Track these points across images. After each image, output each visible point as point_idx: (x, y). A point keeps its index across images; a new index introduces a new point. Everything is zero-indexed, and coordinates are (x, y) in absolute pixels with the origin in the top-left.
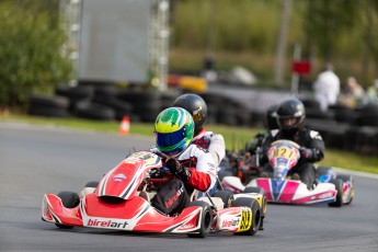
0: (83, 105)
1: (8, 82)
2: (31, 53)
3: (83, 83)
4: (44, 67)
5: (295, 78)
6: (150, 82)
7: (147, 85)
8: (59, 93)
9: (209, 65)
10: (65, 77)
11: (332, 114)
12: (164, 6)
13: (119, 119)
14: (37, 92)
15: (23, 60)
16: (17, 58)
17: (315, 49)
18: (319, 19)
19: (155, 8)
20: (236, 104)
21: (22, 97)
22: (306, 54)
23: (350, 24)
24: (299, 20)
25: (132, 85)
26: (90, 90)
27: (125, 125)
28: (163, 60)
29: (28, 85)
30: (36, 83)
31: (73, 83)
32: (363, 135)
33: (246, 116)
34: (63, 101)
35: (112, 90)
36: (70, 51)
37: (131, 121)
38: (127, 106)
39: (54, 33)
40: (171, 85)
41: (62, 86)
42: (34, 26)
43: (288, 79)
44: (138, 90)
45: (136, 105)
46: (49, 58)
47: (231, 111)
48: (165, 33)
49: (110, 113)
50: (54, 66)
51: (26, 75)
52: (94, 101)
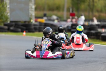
0: (12, 28)
3: (11, 22)
5: (71, 17)
6: (30, 21)
8: (5, 25)
9: (45, 15)
10: (7, 20)
13: (22, 32)
17: (75, 9)
20: (55, 26)
25: (25, 22)
26: (14, 23)
27: (24, 33)
28: (33, 14)
31: (9, 22)
32: (91, 33)
34: (6, 27)
35: (20, 23)
36: (8, 13)
37: (26, 32)
38: (25, 28)
39: (3, 8)
40: (36, 21)
41: (6, 23)
44: (27, 23)
45: (27, 27)
46: (2, 15)
48: (34, 7)
49: (20, 30)
50: (3, 18)
52: (15, 27)
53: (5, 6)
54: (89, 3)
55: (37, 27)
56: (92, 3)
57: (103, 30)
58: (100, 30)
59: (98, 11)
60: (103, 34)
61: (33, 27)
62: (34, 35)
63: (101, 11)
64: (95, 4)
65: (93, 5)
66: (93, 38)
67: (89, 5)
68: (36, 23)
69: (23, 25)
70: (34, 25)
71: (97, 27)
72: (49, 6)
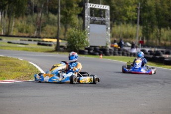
0: (92, 51)
1: (74, 47)
2: (79, 40)
3: (91, 46)
4: (82, 43)
5: (140, 44)
7: (106, 47)
8: (86, 49)
10: (87, 45)
11: (149, 53)
12: (109, 28)
13: (100, 55)
14: (80, 49)
15: (77, 42)
16: (76, 41)
17: (145, 38)
18: (145, 31)
19: (107, 29)
20: (127, 51)
21: (77, 50)
22: (143, 39)
23: (152, 32)
24: (141, 31)
25: (102, 47)
26: (93, 48)
27: (101, 56)
28: (109, 41)
29: (79, 47)
30: (81, 47)
31: (89, 47)
33: (129, 54)
34: (87, 51)
35: (98, 48)
36: (88, 39)
37: (103, 55)
38: (102, 52)
39: (84, 35)
40: (112, 46)
41: (87, 47)
42: (81, 34)
43: (139, 45)
44: (104, 48)
46: (83, 41)
47: (125, 53)
48: (109, 35)
49: (98, 53)
50: (84, 43)
51: (78, 45)
52: (94, 51)
53: (86, 33)
54: (157, 33)
55: (112, 51)
56: (159, 33)
57: (167, 56)
58: (164, 56)
59: (164, 40)
60: (166, 59)
61: (108, 51)
62: (109, 58)
63: (167, 40)
64: (162, 34)
65: (160, 35)
66: (158, 62)
67: (157, 35)
68: (112, 48)
69: (101, 50)
70: (110, 50)
71: (162, 53)
72: (123, 34)
